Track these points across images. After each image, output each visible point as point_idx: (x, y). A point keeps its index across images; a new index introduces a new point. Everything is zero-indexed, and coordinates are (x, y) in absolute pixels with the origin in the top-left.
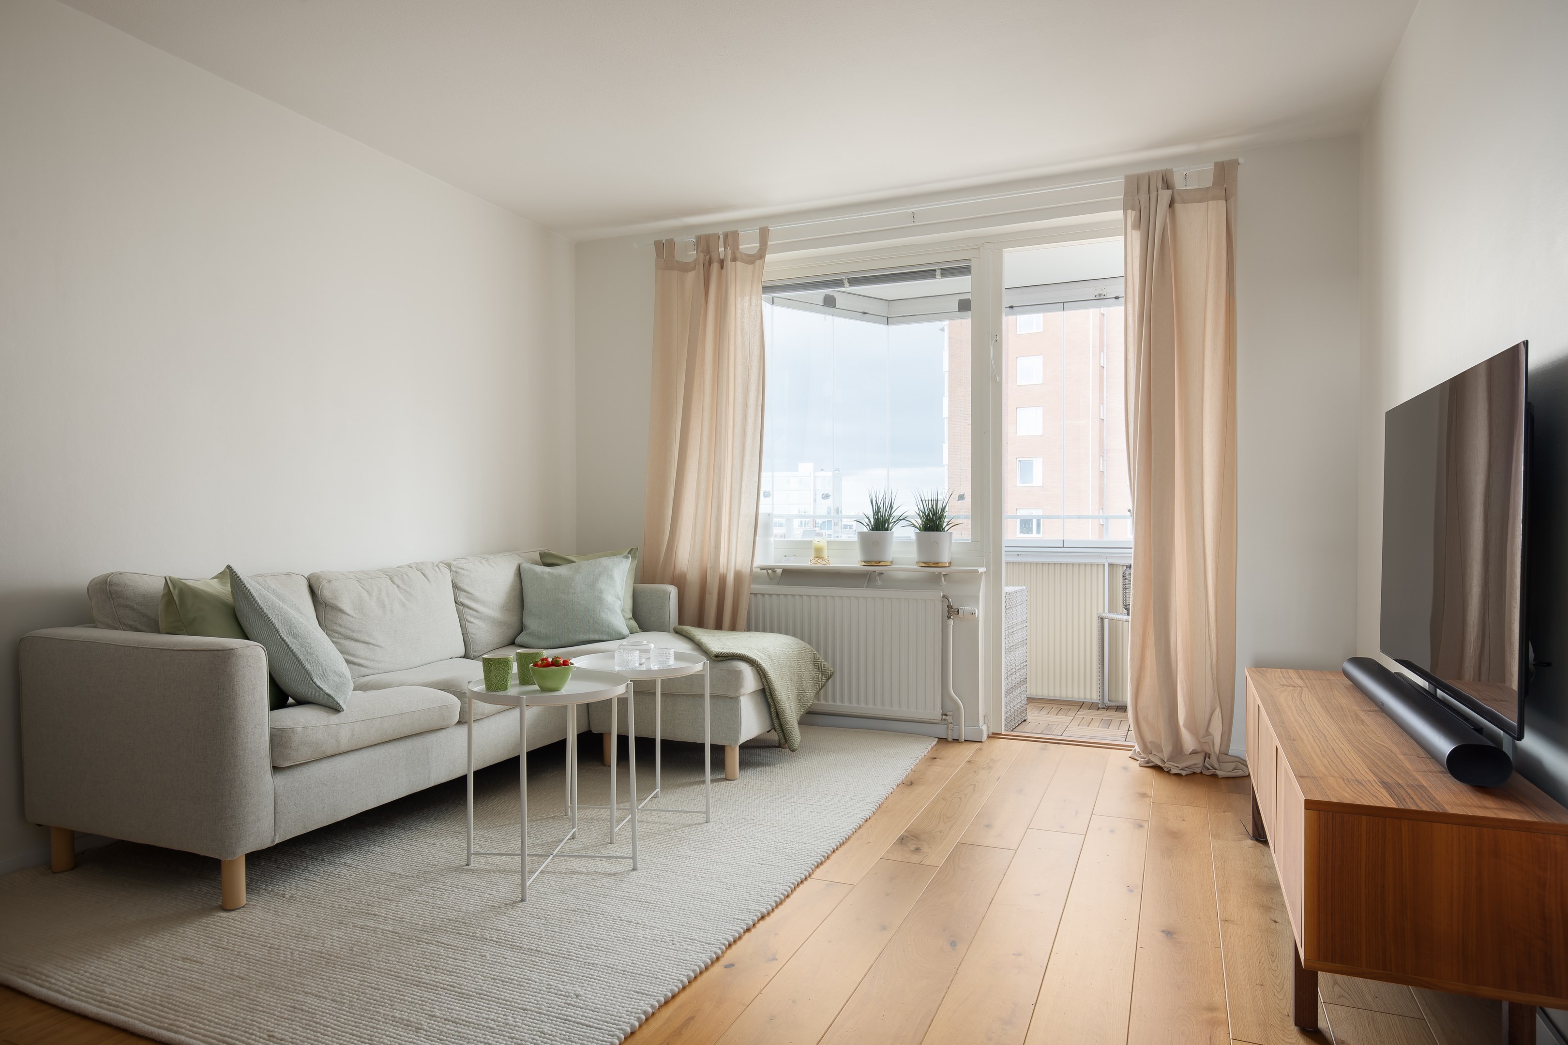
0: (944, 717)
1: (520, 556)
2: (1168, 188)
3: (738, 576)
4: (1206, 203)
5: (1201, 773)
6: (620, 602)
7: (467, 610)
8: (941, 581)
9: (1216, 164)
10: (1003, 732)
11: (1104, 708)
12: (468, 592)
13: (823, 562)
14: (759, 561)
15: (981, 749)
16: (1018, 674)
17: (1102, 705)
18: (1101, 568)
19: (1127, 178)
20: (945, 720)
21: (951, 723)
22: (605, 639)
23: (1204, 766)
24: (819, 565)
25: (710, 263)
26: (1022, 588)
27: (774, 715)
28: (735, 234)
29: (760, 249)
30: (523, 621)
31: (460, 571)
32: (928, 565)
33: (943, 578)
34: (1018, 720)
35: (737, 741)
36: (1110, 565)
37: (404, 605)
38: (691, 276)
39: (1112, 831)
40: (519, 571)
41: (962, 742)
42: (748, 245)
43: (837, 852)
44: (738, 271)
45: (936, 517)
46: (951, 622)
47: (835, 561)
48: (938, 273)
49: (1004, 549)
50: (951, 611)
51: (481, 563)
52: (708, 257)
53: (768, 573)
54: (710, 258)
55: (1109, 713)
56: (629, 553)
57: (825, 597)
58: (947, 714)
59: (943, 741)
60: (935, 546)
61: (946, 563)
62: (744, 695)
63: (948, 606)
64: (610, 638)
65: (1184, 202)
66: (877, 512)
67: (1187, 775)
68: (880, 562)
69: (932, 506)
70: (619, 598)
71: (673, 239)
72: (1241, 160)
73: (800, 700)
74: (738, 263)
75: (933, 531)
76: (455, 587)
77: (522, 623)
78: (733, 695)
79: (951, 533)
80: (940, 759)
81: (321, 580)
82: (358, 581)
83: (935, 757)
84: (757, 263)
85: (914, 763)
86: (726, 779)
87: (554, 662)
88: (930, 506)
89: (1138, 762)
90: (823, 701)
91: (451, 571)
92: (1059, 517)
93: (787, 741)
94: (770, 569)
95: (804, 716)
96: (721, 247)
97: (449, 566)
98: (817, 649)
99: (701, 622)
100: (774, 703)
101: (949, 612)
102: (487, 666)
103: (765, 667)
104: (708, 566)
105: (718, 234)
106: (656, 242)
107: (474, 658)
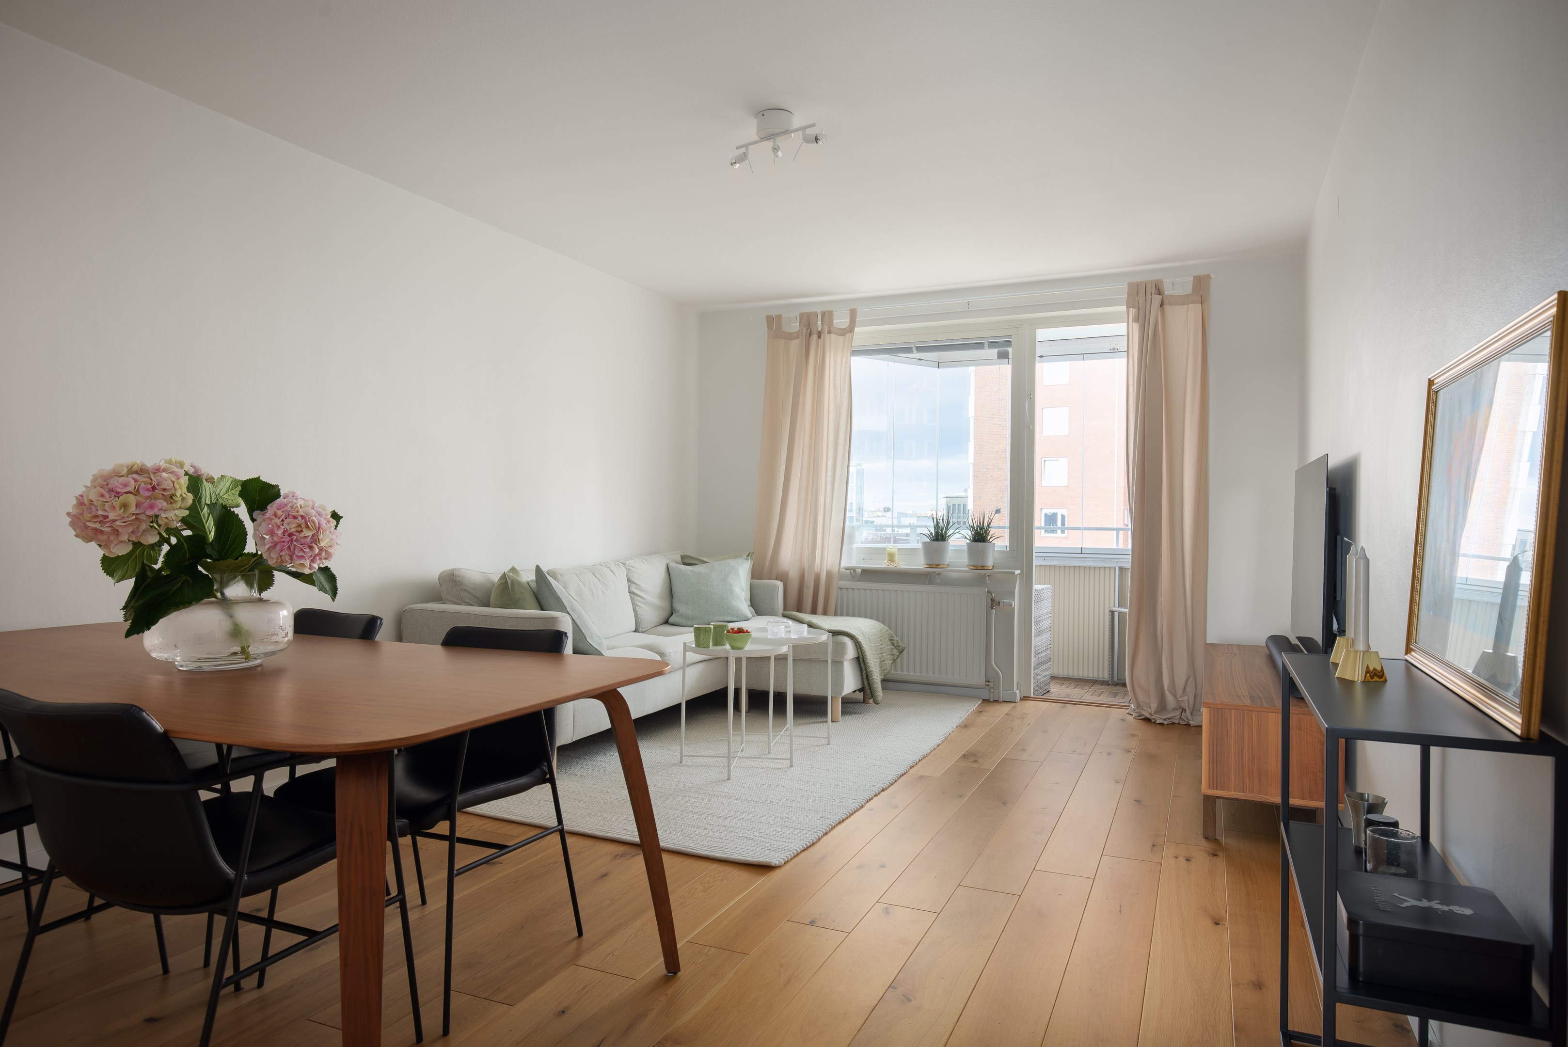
0: (987, 683)
1: (667, 558)
2: (1159, 294)
3: (829, 575)
4: (1187, 306)
5: (1179, 723)
6: (744, 593)
7: (636, 597)
8: (986, 580)
9: (1194, 277)
10: (1032, 696)
11: (1113, 685)
12: (637, 584)
13: (894, 564)
14: (844, 564)
15: (1016, 707)
16: (1044, 655)
17: (1111, 683)
18: (1113, 571)
19: (1130, 285)
20: (988, 685)
21: (992, 688)
22: (735, 620)
23: (1181, 718)
24: (891, 566)
25: (810, 335)
26: (1047, 586)
27: (865, 676)
28: (830, 313)
29: (850, 325)
30: (674, 605)
31: (631, 568)
32: (976, 568)
33: (988, 578)
34: (1043, 690)
35: (841, 693)
36: (1120, 568)
37: (604, 593)
38: (795, 344)
39: (1109, 754)
40: (668, 568)
41: (1001, 702)
42: (841, 321)
43: (922, 761)
44: (832, 340)
45: (982, 532)
46: (994, 611)
47: (902, 564)
48: (986, 345)
49: (1035, 554)
50: (994, 603)
51: (643, 563)
52: (809, 330)
53: (851, 572)
54: (811, 331)
55: (1117, 688)
56: (747, 556)
57: (896, 591)
58: (990, 681)
59: (986, 701)
60: (983, 554)
61: (990, 566)
62: (846, 660)
63: (991, 599)
64: (738, 620)
65: (1171, 304)
66: (937, 526)
67: (1167, 724)
68: (939, 565)
69: (980, 523)
70: (743, 590)
71: (781, 315)
72: (1212, 276)
73: (881, 668)
74: (832, 336)
75: (981, 542)
76: (629, 581)
77: (672, 607)
78: (839, 660)
79: (994, 544)
80: (986, 712)
81: (556, 575)
83: (981, 711)
84: (847, 335)
85: (967, 714)
86: (832, 721)
87: (740, 631)
88: (979, 523)
89: (1133, 716)
90: (896, 670)
91: (626, 568)
92: (1079, 529)
93: (872, 697)
94: (852, 569)
95: (884, 681)
96: (819, 323)
97: (624, 564)
98: (892, 631)
99: (799, 610)
100: (865, 668)
101: (992, 604)
102: (698, 632)
103: (861, 640)
104: (806, 566)
105: (817, 312)
106: (767, 317)
107: (643, 632)
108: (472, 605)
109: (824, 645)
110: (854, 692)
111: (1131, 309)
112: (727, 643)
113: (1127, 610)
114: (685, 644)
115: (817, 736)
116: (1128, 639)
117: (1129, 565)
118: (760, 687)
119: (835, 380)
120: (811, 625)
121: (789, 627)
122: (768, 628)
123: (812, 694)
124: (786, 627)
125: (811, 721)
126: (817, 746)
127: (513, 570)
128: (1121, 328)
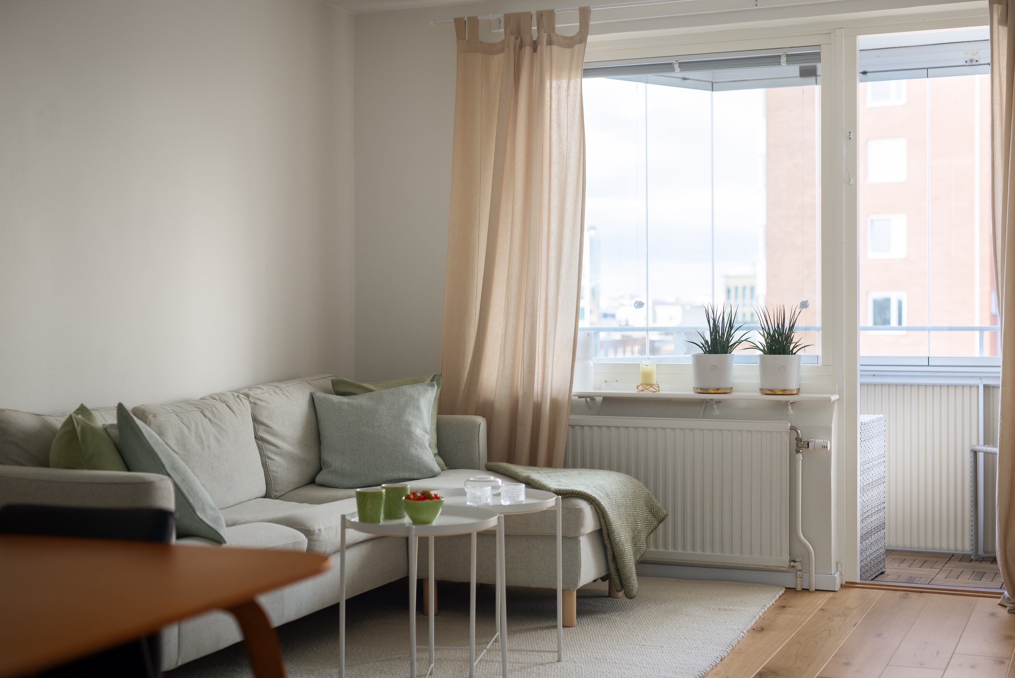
0: (792, 564)
1: (310, 384)
3: (555, 404)
7: (267, 446)
8: (788, 410)
10: (858, 581)
11: (977, 560)
12: (267, 426)
13: (651, 389)
14: (578, 389)
15: (835, 598)
16: (875, 518)
17: (976, 556)
18: (974, 390)
20: (793, 567)
21: (800, 571)
22: (415, 477)
24: (648, 393)
25: (521, 46)
26: (879, 416)
27: (610, 558)
28: (551, 14)
29: (580, 32)
30: (323, 456)
31: (258, 402)
32: (772, 392)
33: (790, 407)
34: (874, 572)
35: (576, 583)
36: (986, 387)
37: (218, 441)
38: (498, 61)
39: (972, 666)
40: (312, 400)
41: (813, 592)
42: (566, 25)
44: (554, 54)
45: (782, 339)
46: (800, 456)
48: (783, 59)
49: (859, 368)
50: (800, 445)
51: (275, 392)
52: (519, 39)
53: (586, 401)
54: (521, 40)
55: (982, 565)
56: (432, 380)
58: (796, 560)
59: (790, 590)
60: (781, 371)
61: (794, 390)
62: (583, 535)
63: (796, 439)
64: (420, 476)
66: (714, 330)
68: (717, 389)
69: (778, 325)
70: (426, 432)
71: (476, 16)
73: (635, 543)
74: (554, 47)
75: (780, 354)
76: (255, 420)
77: (320, 458)
78: (573, 535)
79: (800, 356)
80: (790, 607)
81: (147, 414)
82: (177, 415)
83: (784, 605)
84: (577, 47)
85: (763, 611)
86: (564, 626)
87: (426, 496)
88: (776, 325)
89: (1007, 608)
90: (656, 546)
91: (250, 402)
92: (923, 329)
93: (623, 588)
94: (589, 397)
95: (641, 563)
96: (534, 28)
97: (247, 396)
98: (650, 491)
99: (511, 459)
100: (611, 545)
101: (797, 446)
102: (362, 499)
103: (604, 505)
104: (520, 393)
105: (530, 12)
106: (456, 20)
107: (277, 498)
108: (22, 465)
109: (550, 514)
110: (595, 581)
111: (996, 6)
112: (405, 514)
113: (997, 450)
114: (343, 517)
115: (542, 649)
116: (999, 493)
117: (999, 382)
118: (455, 577)
119: (559, 115)
120: (530, 484)
121: (499, 487)
122: (466, 490)
123: (533, 586)
124: (494, 488)
125: (531, 626)
126: (542, 664)
127: (82, 410)
128: (983, 31)
